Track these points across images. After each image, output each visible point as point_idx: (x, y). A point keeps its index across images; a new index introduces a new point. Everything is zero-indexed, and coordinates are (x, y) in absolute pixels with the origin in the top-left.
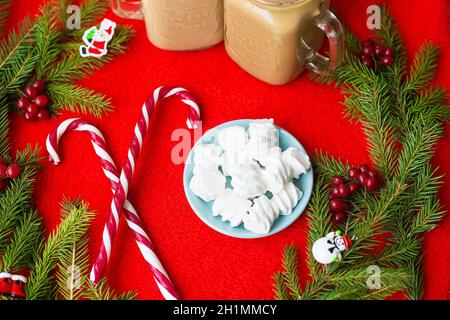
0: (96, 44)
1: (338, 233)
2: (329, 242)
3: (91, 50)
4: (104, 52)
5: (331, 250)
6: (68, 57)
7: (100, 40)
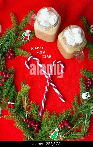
0: (26, 37)
1: (89, 92)
2: (86, 95)
3: (25, 39)
4: (28, 39)
5: (86, 97)
6: (18, 40)
7: (27, 36)
